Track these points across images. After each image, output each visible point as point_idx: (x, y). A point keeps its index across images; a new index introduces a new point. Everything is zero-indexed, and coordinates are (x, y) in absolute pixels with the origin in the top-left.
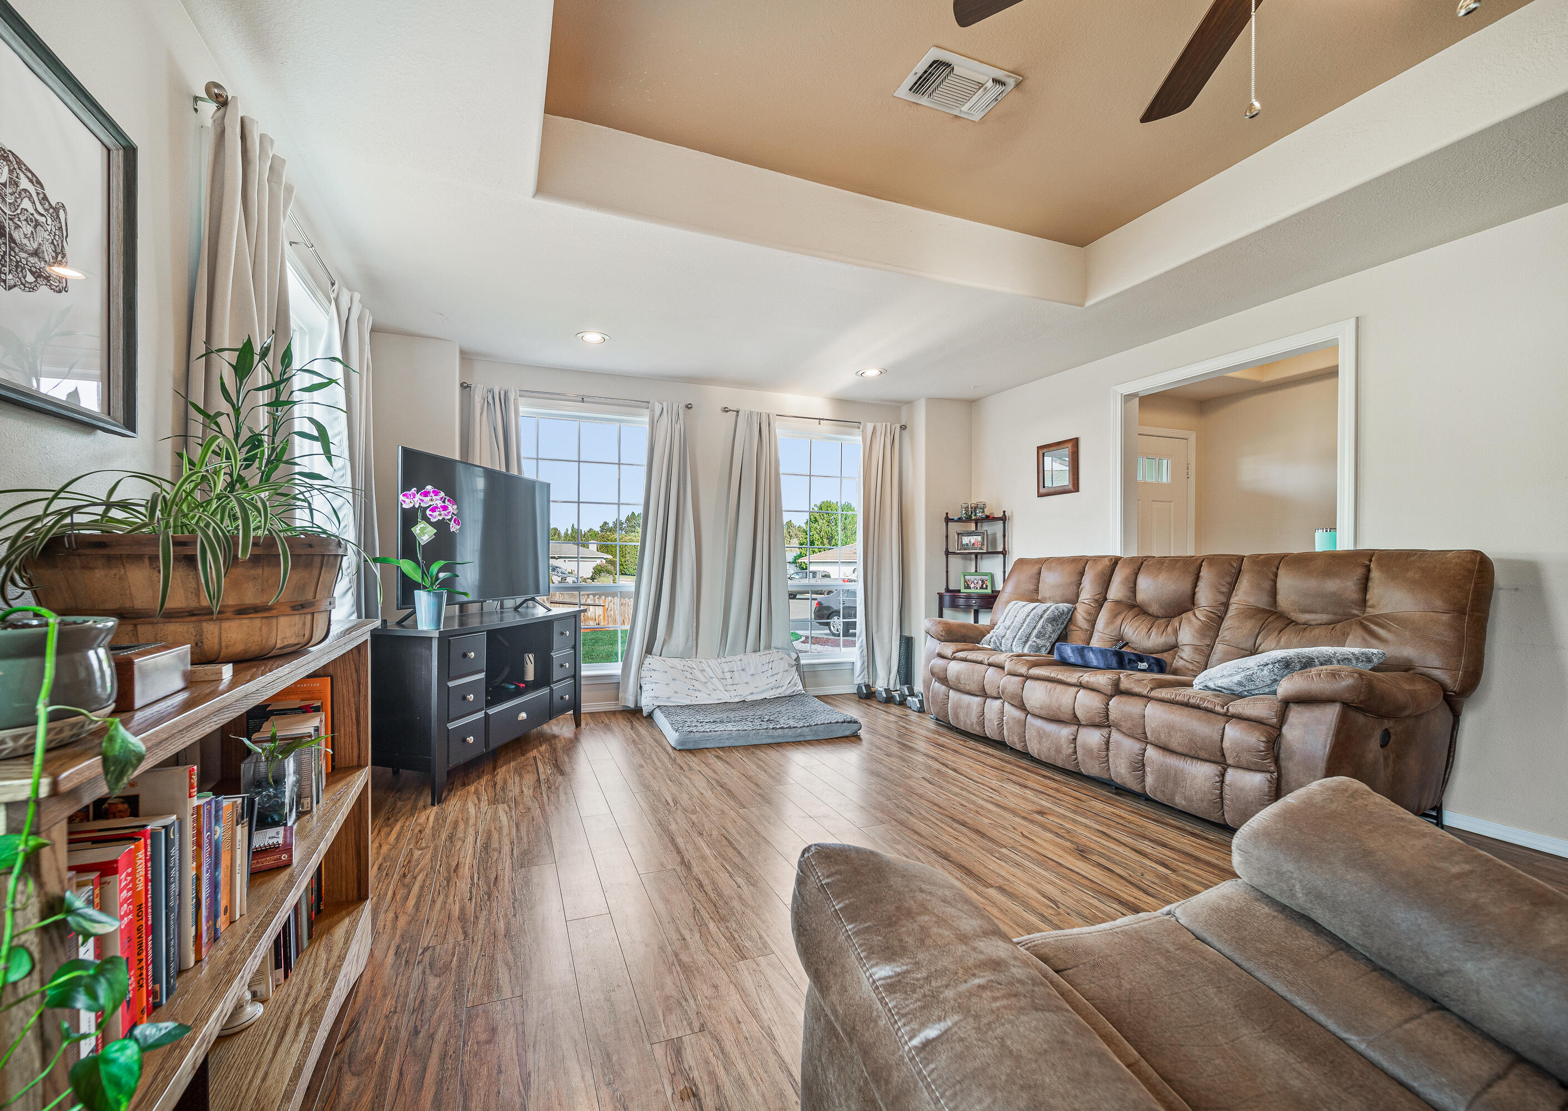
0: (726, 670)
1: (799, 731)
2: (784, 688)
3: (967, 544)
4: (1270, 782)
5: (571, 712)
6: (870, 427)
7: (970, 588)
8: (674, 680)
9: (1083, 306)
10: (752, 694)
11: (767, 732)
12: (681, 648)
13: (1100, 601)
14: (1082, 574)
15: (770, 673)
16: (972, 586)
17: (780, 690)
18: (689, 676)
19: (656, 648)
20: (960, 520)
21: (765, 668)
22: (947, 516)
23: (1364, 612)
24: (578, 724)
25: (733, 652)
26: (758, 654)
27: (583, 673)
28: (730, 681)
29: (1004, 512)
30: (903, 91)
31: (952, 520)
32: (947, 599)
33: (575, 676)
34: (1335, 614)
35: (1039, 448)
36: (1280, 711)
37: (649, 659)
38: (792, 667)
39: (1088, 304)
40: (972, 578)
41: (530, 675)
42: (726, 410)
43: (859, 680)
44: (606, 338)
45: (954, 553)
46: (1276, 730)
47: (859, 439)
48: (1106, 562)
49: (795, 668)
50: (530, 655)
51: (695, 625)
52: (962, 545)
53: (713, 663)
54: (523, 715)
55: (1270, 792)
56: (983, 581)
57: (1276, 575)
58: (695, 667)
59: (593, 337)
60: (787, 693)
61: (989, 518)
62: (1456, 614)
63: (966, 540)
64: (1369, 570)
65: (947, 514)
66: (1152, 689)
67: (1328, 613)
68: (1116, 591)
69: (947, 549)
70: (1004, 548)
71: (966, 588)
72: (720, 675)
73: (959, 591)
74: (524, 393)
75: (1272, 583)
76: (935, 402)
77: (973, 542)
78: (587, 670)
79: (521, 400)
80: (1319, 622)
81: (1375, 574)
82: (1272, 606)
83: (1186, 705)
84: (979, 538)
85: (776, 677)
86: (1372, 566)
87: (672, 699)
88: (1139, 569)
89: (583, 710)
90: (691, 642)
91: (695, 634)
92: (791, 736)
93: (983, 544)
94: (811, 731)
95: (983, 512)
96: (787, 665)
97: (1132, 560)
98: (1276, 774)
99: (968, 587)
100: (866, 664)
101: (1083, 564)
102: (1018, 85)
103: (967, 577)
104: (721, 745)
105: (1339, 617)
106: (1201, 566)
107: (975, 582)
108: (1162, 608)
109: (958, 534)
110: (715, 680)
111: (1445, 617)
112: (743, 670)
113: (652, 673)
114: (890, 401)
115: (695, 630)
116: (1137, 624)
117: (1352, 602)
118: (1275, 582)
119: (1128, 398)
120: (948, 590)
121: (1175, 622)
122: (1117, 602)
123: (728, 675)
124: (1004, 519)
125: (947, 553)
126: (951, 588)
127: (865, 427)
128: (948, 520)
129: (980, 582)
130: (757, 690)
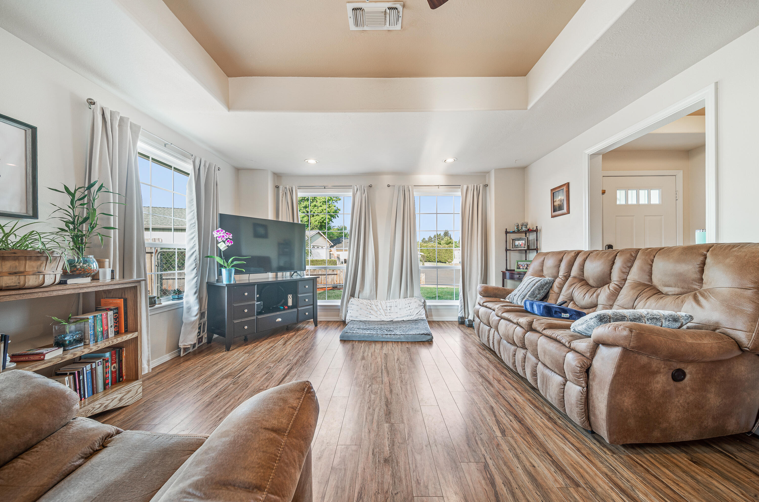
0: (388, 306)
1: (399, 336)
2: (414, 316)
3: (518, 245)
4: (582, 393)
5: (312, 320)
6: (465, 187)
7: (520, 269)
8: (361, 309)
9: (527, 109)
10: (397, 318)
11: (382, 336)
12: (368, 295)
13: (567, 277)
14: (561, 261)
15: (408, 308)
16: (521, 267)
17: (412, 317)
18: (369, 307)
19: (356, 294)
20: (514, 232)
21: (407, 306)
22: (506, 231)
23: (701, 287)
24: (316, 325)
25: (394, 298)
26: (406, 299)
27: (318, 304)
28: (389, 311)
29: (537, 227)
30: (353, 27)
31: (509, 232)
32: (508, 274)
33: (314, 304)
34: (682, 288)
35: (551, 190)
36: (592, 348)
37: (352, 299)
38: (421, 306)
39: (529, 107)
40: (522, 263)
41: (290, 303)
42: (389, 186)
43: (460, 315)
44: (317, 161)
45: (510, 250)
46: (589, 361)
47: (459, 194)
48: (573, 254)
49: (423, 306)
50: (290, 295)
51: (375, 284)
52: (515, 246)
53: (383, 302)
54: (279, 320)
55: (581, 399)
56: (527, 265)
57: (653, 261)
58: (373, 304)
59: (312, 161)
60: (415, 319)
61: (529, 231)
62: (755, 290)
63: (517, 243)
64: (706, 258)
65: (506, 229)
66: (544, 329)
67: (678, 287)
68: (575, 271)
69: (506, 248)
70: (537, 247)
71: (517, 268)
72: (385, 308)
73: (514, 270)
74: (300, 187)
75: (649, 267)
76: (499, 170)
77: (520, 244)
78: (320, 303)
79: (298, 190)
80: (673, 293)
81: (708, 261)
82: (649, 282)
83: (555, 340)
84: (524, 241)
85: (411, 311)
86: (708, 254)
87: (358, 318)
88: (587, 258)
89: (318, 320)
90: (374, 292)
91: (375, 289)
92: (394, 339)
93: (525, 245)
94: (405, 337)
95: (526, 227)
96: (417, 305)
97: (586, 252)
98: (585, 388)
99: (519, 268)
100: (463, 306)
101: (562, 255)
102: (404, 6)
103: (519, 263)
104: (360, 340)
105: (685, 290)
106: (616, 255)
107: (523, 265)
108: (594, 281)
109: (513, 240)
110: (382, 311)
111: (749, 293)
112: (396, 306)
113: (352, 306)
114: (476, 173)
115: (375, 287)
116: (580, 291)
117: (694, 280)
118: (651, 266)
119: (593, 156)
120: (507, 270)
121: (599, 290)
122: (575, 277)
123: (388, 308)
124: (536, 231)
125: (507, 250)
126: (508, 269)
127: (463, 186)
128: (507, 232)
129: (526, 266)
130: (400, 316)
